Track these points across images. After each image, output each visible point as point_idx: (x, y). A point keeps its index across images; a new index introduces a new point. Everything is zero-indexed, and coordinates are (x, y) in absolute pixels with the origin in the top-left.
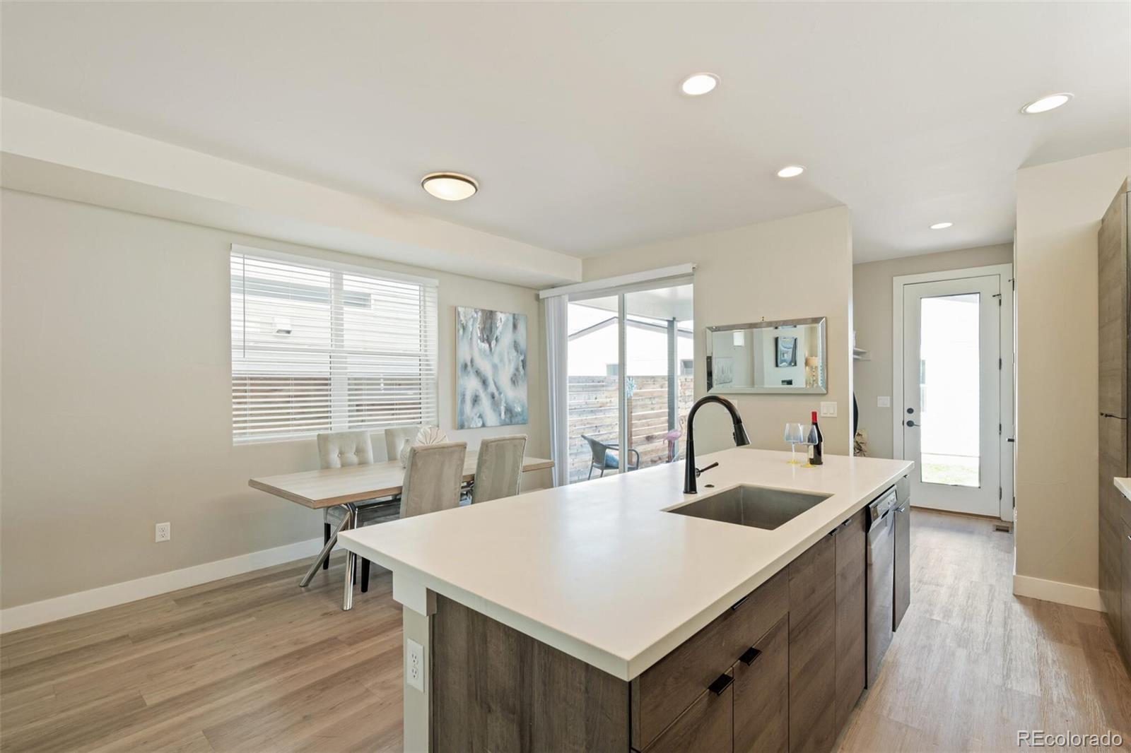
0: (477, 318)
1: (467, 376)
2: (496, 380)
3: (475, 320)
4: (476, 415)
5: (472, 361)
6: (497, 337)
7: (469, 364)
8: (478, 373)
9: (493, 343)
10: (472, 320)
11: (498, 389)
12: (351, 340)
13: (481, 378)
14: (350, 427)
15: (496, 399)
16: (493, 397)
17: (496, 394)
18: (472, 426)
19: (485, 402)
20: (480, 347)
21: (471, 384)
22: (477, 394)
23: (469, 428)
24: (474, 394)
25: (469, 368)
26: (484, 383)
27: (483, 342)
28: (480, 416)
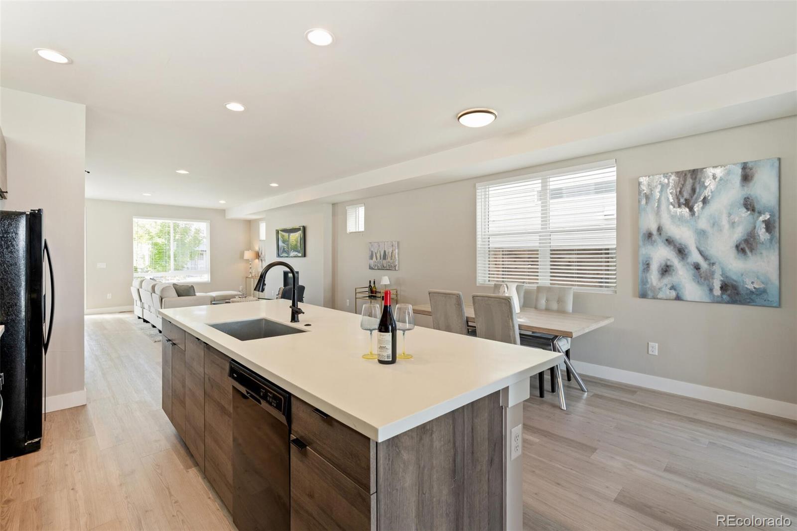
0: (668, 184)
1: (653, 245)
2: (702, 249)
3: (664, 187)
4: (666, 285)
5: (659, 229)
6: (705, 198)
7: (655, 232)
8: (669, 241)
9: (697, 207)
10: (659, 187)
11: (706, 258)
12: (555, 222)
13: (675, 246)
14: (551, 284)
15: (702, 270)
16: (697, 267)
17: (704, 265)
18: (659, 297)
19: (683, 275)
20: (672, 213)
21: (661, 254)
22: (669, 263)
23: (654, 298)
24: (664, 263)
25: (655, 236)
26: (681, 252)
27: (679, 206)
28: (673, 288)
